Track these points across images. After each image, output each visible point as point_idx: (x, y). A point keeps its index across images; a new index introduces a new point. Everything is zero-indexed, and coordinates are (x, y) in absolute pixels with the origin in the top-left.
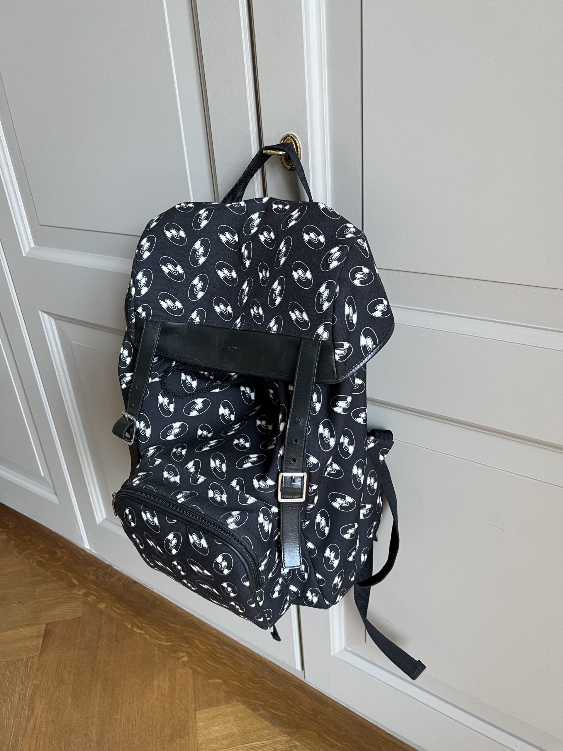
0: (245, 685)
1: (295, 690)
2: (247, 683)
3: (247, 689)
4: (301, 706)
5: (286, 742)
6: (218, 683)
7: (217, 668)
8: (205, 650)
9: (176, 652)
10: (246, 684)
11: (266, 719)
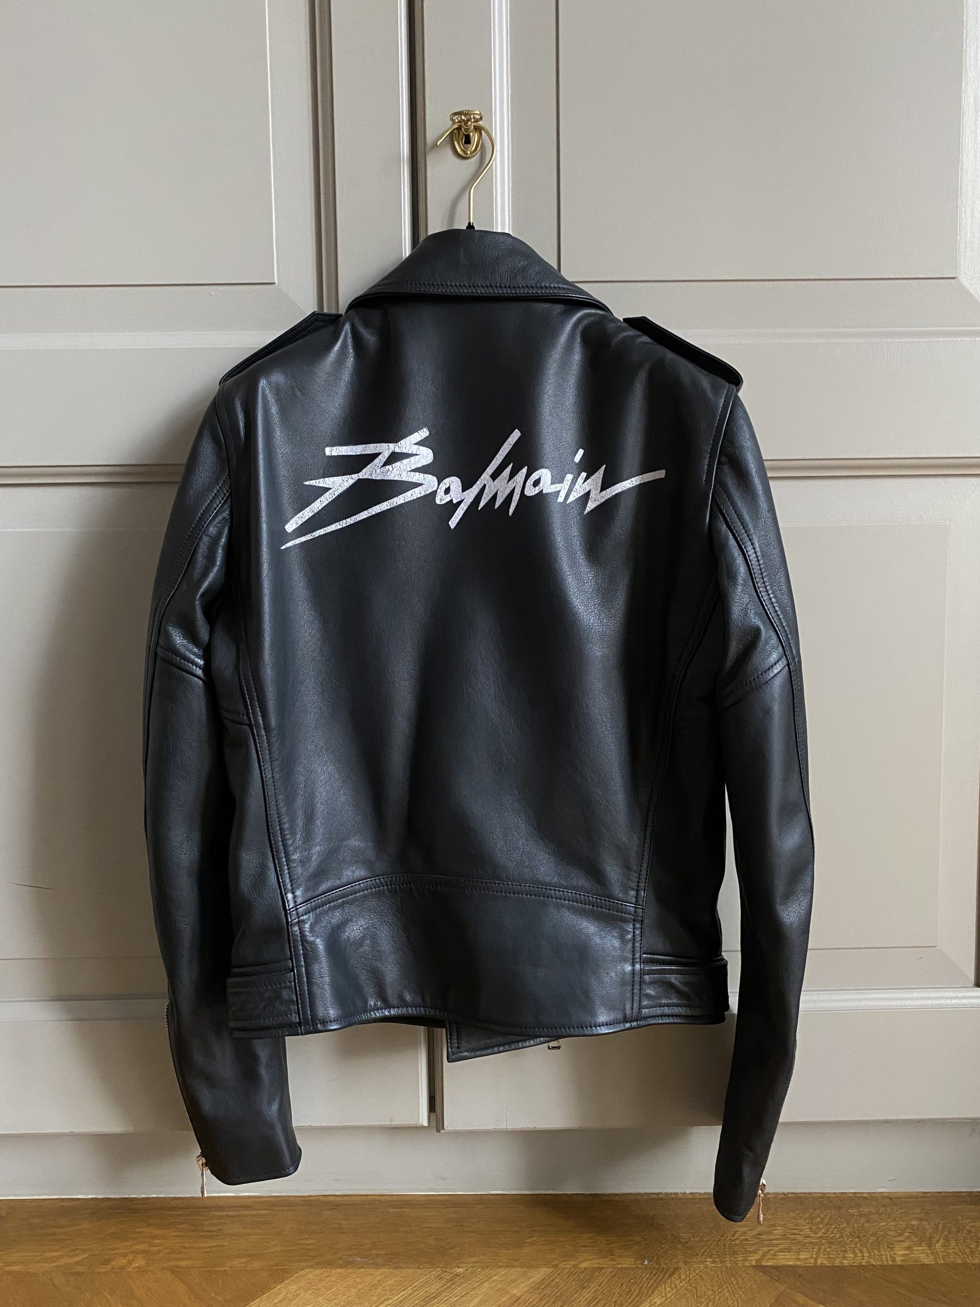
0: (300, 1244)
1: (400, 1210)
2: (300, 1240)
3: (307, 1247)
4: (426, 1226)
5: (437, 1278)
6: (242, 1263)
7: (223, 1246)
8: (173, 1234)
9: (107, 1262)
10: (303, 1242)
11: (377, 1266)
